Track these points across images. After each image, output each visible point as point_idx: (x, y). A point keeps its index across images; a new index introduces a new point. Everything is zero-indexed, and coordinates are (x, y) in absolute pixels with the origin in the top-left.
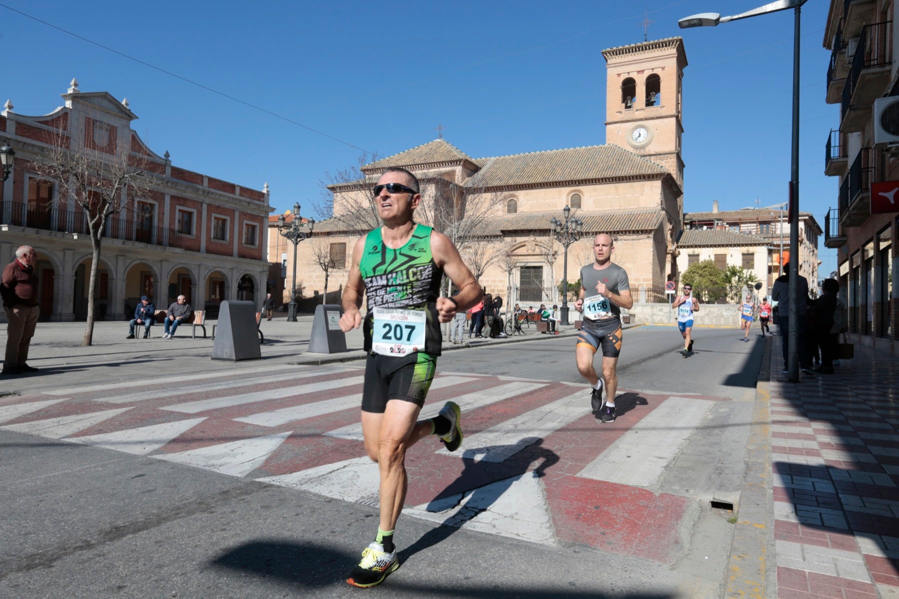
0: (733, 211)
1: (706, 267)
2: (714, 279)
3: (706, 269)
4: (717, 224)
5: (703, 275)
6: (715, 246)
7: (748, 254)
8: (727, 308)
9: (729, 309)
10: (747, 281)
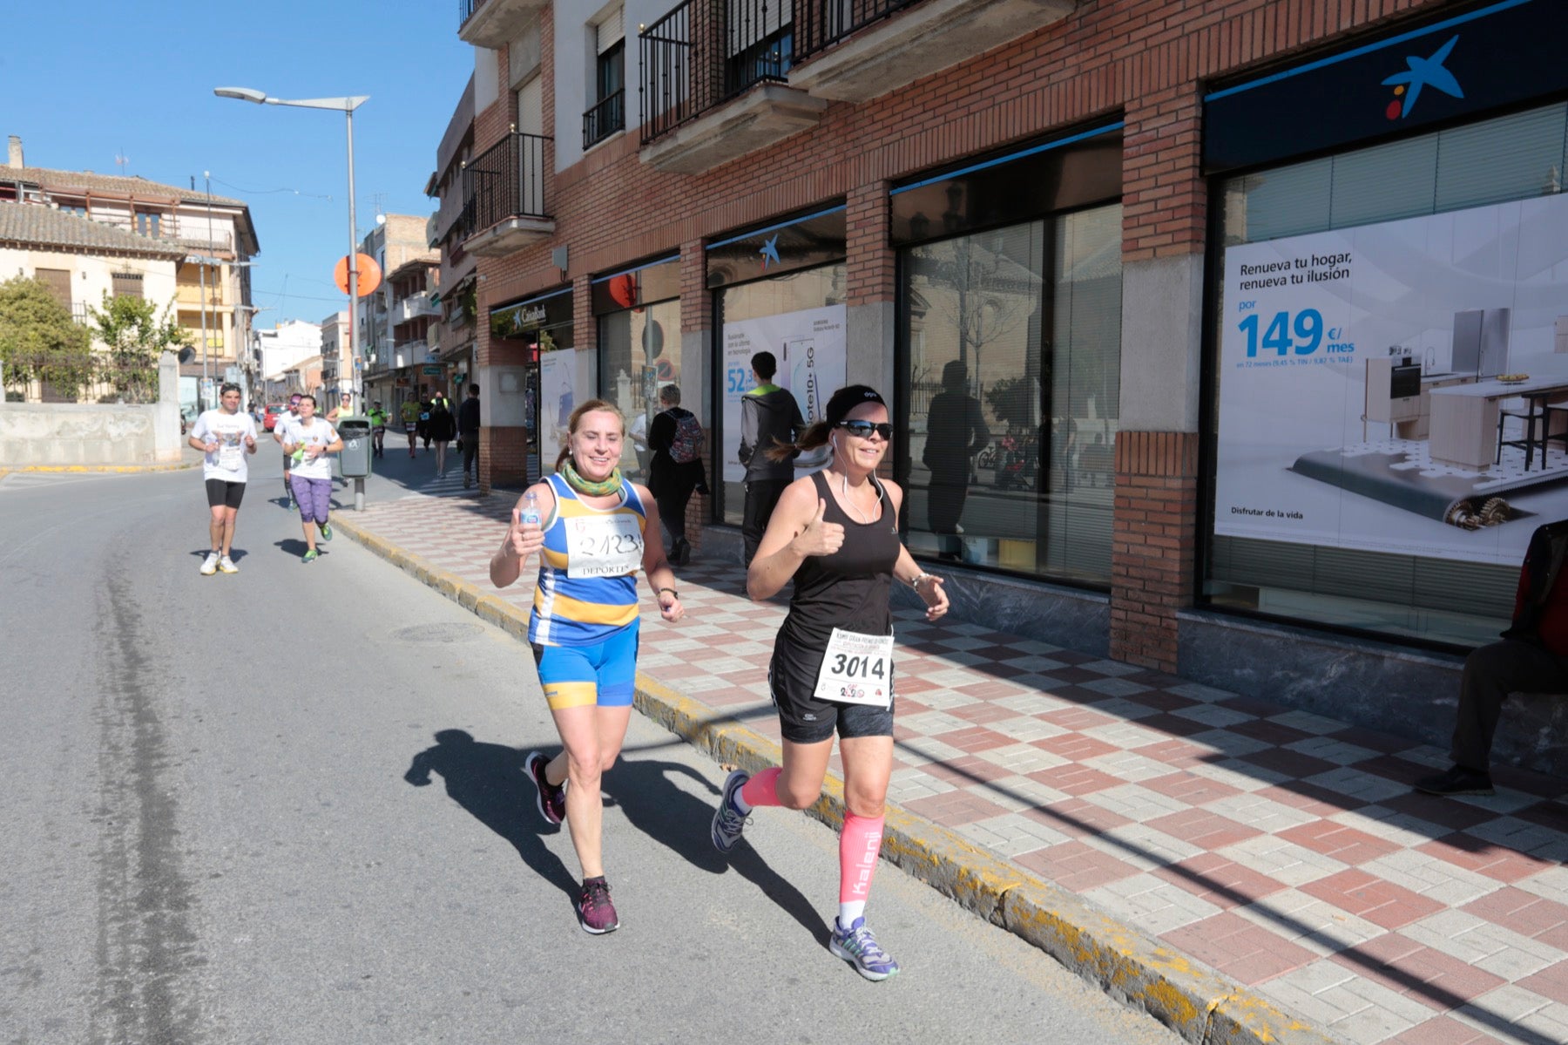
0: (66, 172)
1: (23, 297)
2: (53, 332)
3: (26, 301)
4: (27, 195)
5: (16, 318)
6: (36, 246)
7: (127, 276)
8: (119, 414)
9: (123, 418)
10: (163, 342)
